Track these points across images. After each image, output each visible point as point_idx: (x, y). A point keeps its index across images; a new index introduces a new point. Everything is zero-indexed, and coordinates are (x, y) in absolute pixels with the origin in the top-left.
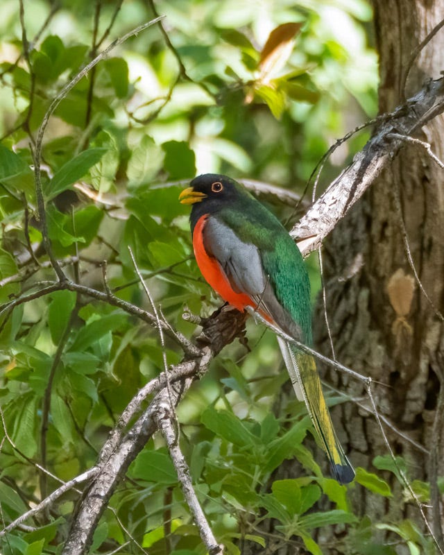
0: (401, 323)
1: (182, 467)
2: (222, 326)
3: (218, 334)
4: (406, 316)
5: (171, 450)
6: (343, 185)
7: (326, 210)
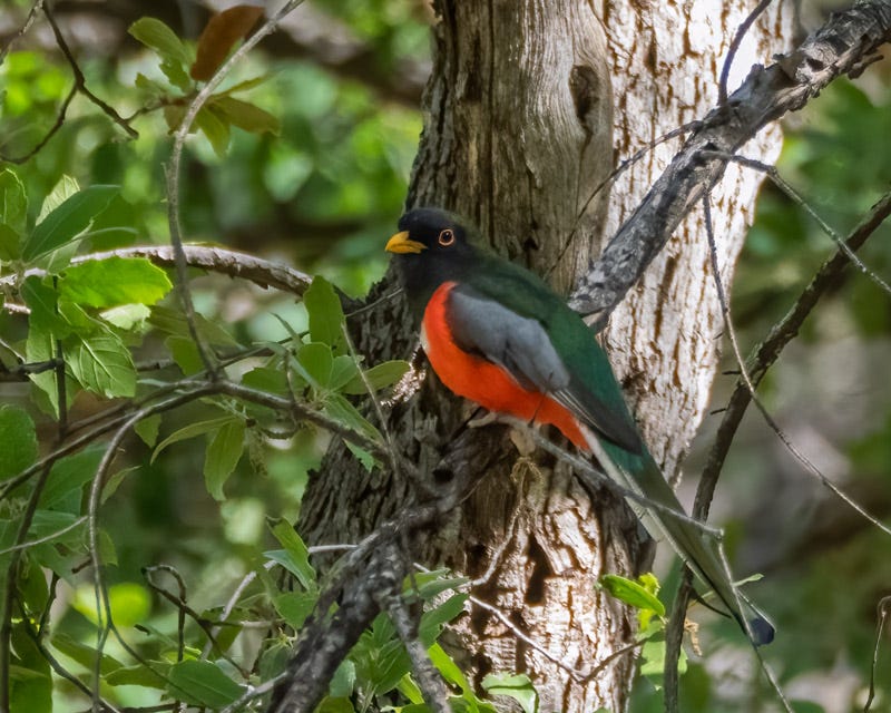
0: (526, 465)
1: (428, 670)
2: (470, 450)
3: (465, 463)
4: (531, 455)
5: (408, 645)
6: (637, 232)
7: (614, 270)
